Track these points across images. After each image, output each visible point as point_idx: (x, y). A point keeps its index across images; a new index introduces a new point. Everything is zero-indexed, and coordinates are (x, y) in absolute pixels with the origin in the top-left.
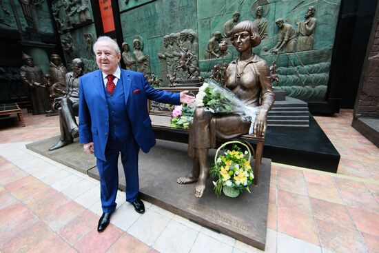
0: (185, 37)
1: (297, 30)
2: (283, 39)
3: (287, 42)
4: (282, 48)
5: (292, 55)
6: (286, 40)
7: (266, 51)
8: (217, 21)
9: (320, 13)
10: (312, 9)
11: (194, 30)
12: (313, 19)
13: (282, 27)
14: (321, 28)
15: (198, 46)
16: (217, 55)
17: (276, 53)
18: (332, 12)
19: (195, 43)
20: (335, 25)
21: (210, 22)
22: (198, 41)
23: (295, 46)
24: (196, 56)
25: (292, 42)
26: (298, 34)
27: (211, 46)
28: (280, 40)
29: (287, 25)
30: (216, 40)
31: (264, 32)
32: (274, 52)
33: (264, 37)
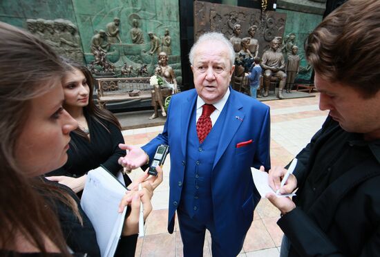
0: (64, 28)
1: (161, 42)
2: (154, 46)
3: (157, 48)
4: (155, 51)
6: (156, 46)
8: (98, 20)
9: (172, 33)
10: (167, 31)
11: (73, 22)
12: (169, 37)
13: (153, 38)
14: (173, 43)
15: (81, 39)
16: (105, 51)
17: (152, 55)
19: (77, 36)
20: (179, 42)
21: (91, 19)
22: (79, 34)
24: (81, 49)
27: (97, 42)
28: (152, 46)
29: (156, 38)
30: (101, 37)
31: (141, 39)
32: (150, 54)
33: (141, 42)
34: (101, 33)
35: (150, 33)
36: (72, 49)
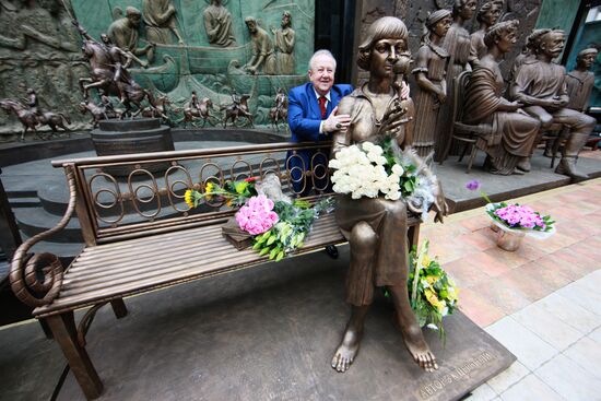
1: (275, 42)
2: (259, 51)
3: (265, 57)
4: (260, 66)
6: (263, 53)
7: (238, 67)
9: (297, 23)
10: (289, 16)
12: (291, 31)
13: (256, 32)
14: (301, 46)
16: (144, 63)
17: (253, 73)
18: (308, 27)
23: (275, 65)
25: (271, 59)
26: (277, 49)
27: (121, 39)
28: (255, 52)
30: (131, 25)
31: (228, 34)
32: (249, 71)
33: (229, 41)
34: (130, 15)
35: (249, 18)
36: (59, 55)
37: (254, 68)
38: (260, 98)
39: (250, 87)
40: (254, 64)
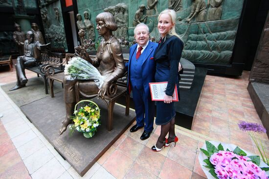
0: (119, 10)
1: (208, 2)
4: (194, 18)
5: (202, 24)
7: (181, 20)
17: (188, 22)
22: (128, 13)
23: (205, 16)
24: (127, 24)
25: (203, 13)
26: (209, 6)
28: (192, 11)
31: (179, 4)
32: (186, 21)
33: (179, 8)
34: (141, 8)
37: (189, 20)
38: (190, 36)
39: (185, 30)
40: (190, 18)
